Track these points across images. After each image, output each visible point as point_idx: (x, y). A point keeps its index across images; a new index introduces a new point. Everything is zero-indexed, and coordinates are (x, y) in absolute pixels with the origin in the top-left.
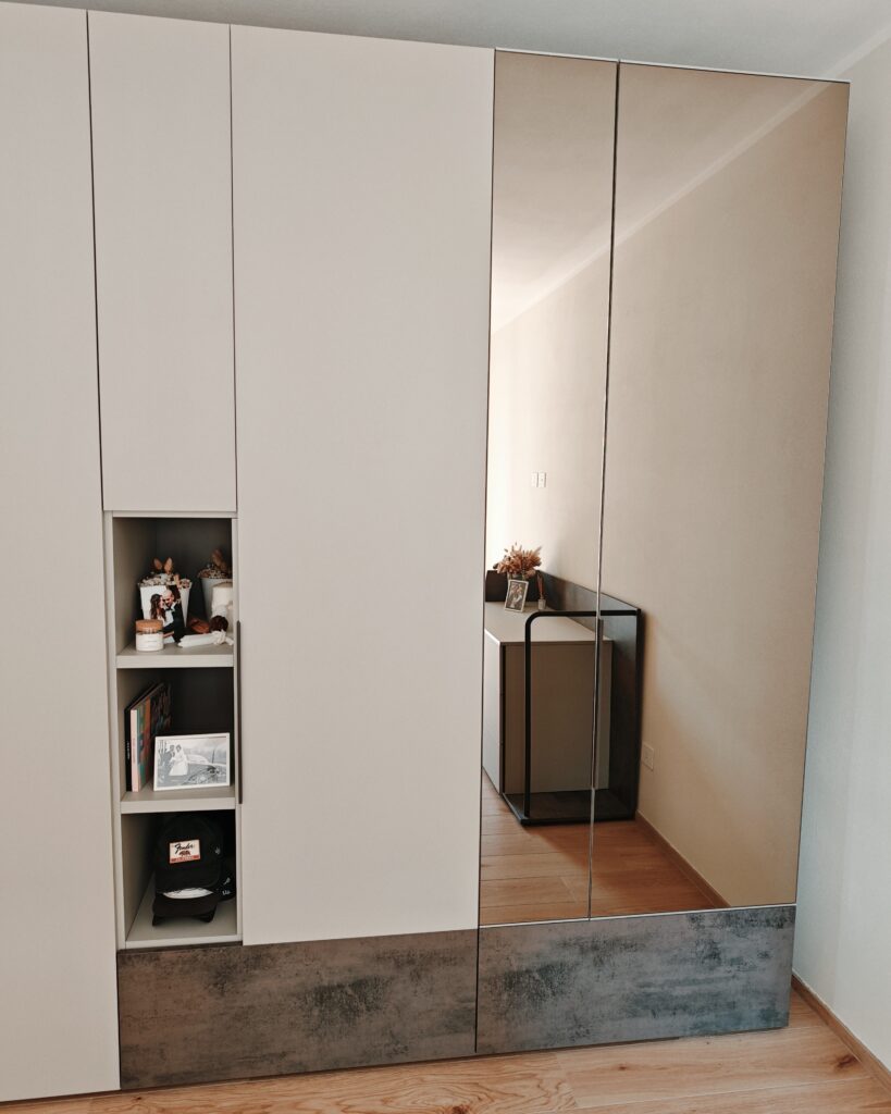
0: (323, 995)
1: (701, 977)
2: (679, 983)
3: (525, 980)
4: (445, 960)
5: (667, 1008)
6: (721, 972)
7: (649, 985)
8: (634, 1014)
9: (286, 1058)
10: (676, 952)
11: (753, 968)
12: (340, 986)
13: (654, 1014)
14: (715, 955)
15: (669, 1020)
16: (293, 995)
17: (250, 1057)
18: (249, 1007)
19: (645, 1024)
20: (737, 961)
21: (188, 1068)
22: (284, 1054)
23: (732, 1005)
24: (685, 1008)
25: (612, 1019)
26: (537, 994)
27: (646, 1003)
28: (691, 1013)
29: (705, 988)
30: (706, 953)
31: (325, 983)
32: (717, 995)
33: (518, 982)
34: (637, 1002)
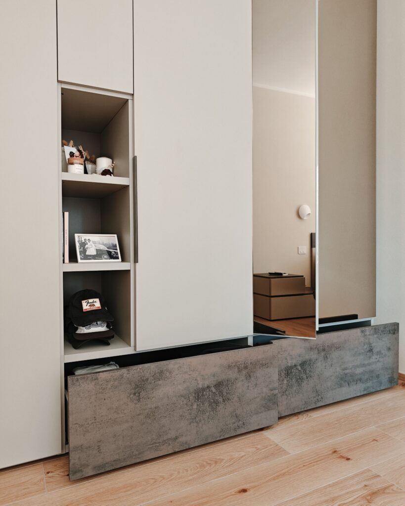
0: (199, 394)
1: (366, 362)
2: (358, 366)
3: (294, 370)
4: (263, 365)
5: (353, 381)
6: (374, 358)
7: (345, 369)
8: (341, 386)
9: (178, 441)
10: (356, 350)
11: (385, 356)
12: (208, 387)
13: (349, 385)
14: (371, 350)
15: (355, 387)
16: (182, 396)
17: (156, 443)
18: (156, 408)
19: (346, 392)
20: (379, 353)
21: (117, 457)
22: (176, 438)
23: (378, 376)
24: (360, 380)
25: (332, 390)
26: (300, 378)
27: (345, 379)
28: (363, 383)
29: (368, 368)
30: (368, 349)
31: (200, 386)
32: (372, 372)
33: (291, 372)
34: (342, 379)
